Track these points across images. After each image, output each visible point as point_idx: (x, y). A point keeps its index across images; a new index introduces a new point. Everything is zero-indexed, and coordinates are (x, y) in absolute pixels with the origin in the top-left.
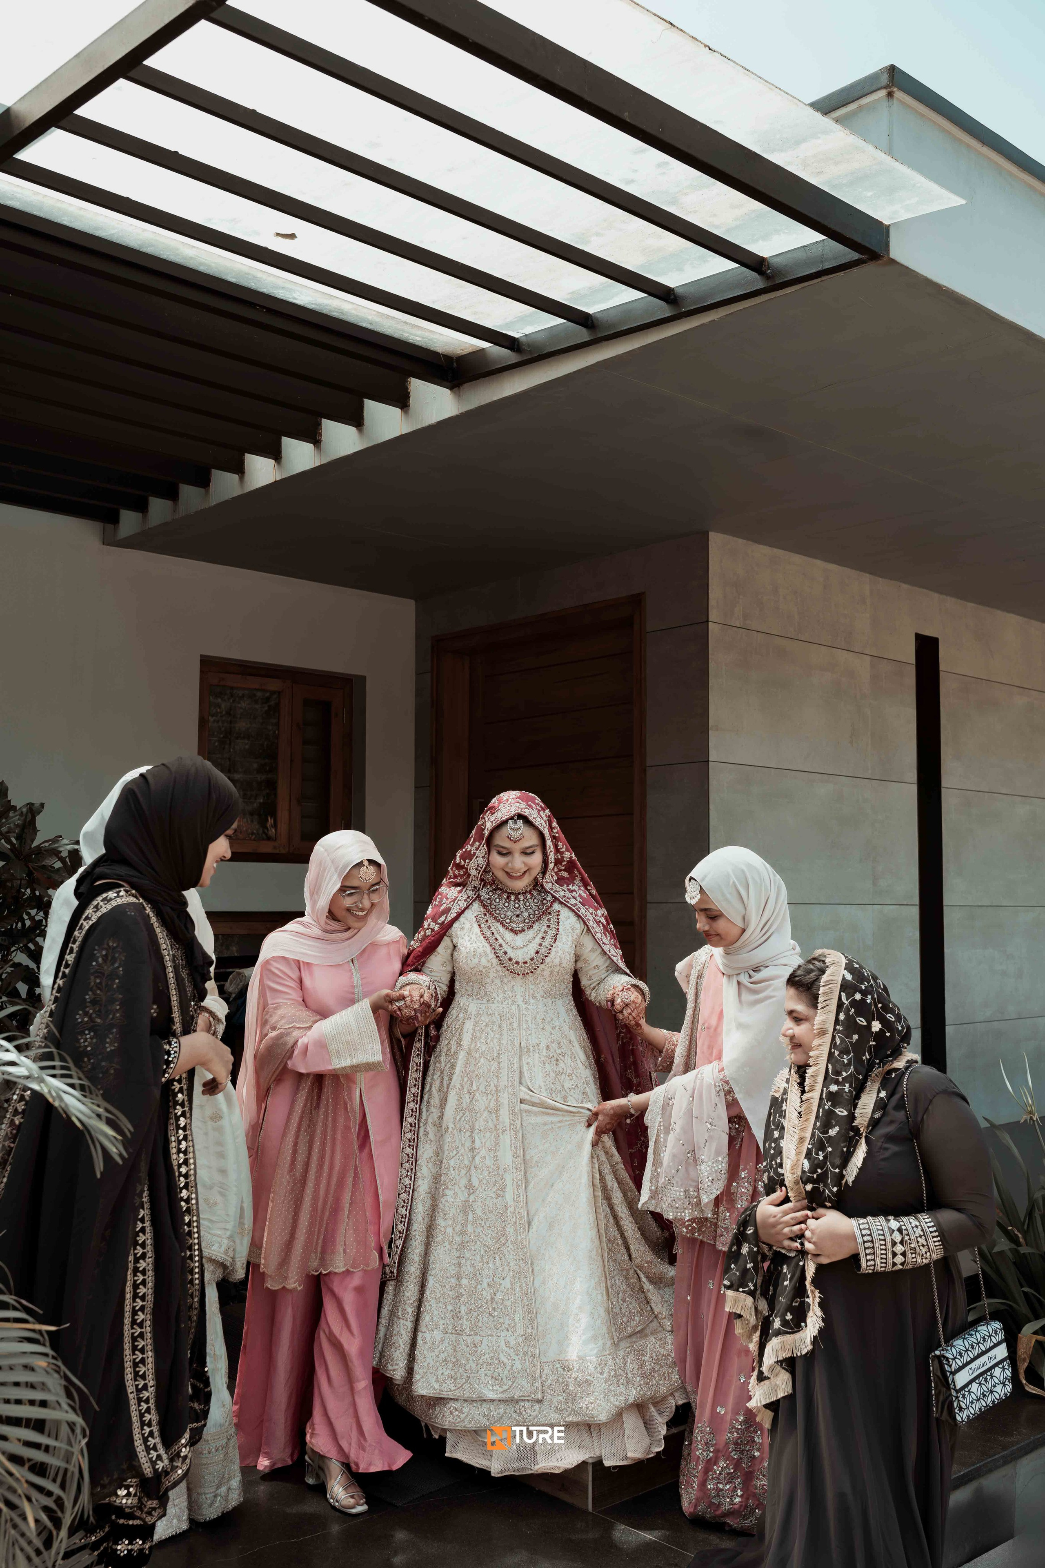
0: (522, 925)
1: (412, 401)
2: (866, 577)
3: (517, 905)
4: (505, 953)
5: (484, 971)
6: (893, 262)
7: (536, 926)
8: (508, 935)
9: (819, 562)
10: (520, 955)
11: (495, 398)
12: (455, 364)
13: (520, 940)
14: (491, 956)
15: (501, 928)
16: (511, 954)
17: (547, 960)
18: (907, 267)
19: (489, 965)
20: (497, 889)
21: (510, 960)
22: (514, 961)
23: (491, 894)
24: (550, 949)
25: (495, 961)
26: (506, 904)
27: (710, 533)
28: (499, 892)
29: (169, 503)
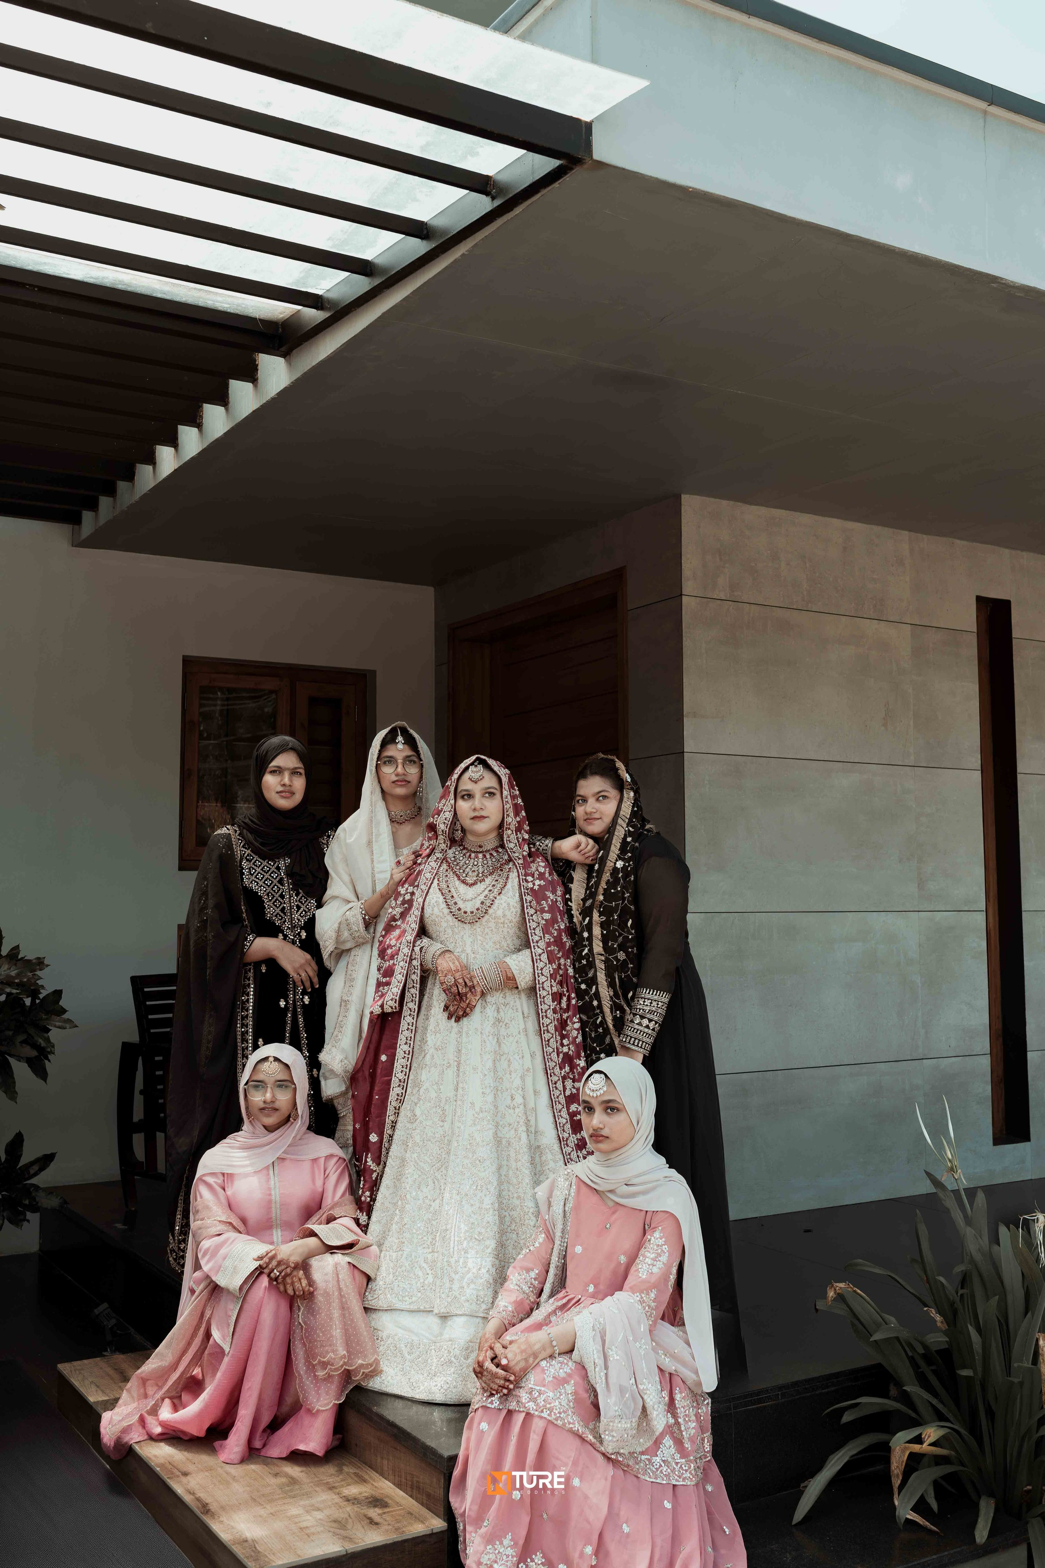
0: (475, 878)
1: (260, 374)
2: (905, 534)
3: (476, 863)
4: (456, 903)
5: (437, 920)
6: (600, 164)
7: (488, 880)
8: (462, 888)
9: (836, 522)
10: (469, 907)
11: (314, 364)
12: (280, 330)
13: (471, 892)
14: (444, 905)
15: (457, 882)
16: (461, 904)
17: (491, 911)
18: (624, 169)
19: (441, 914)
20: (464, 848)
21: (459, 909)
22: (463, 911)
23: (457, 853)
24: (493, 901)
25: (446, 911)
26: (467, 862)
27: (683, 496)
28: (464, 851)
29: (111, 499)
